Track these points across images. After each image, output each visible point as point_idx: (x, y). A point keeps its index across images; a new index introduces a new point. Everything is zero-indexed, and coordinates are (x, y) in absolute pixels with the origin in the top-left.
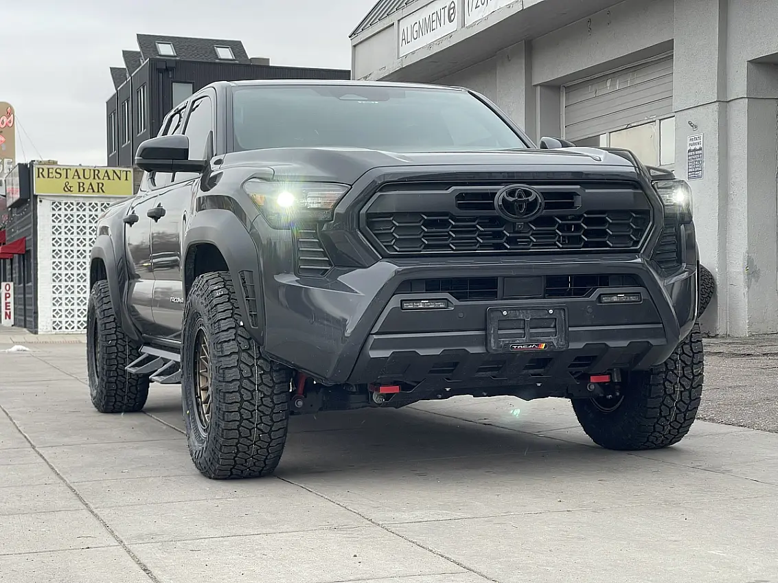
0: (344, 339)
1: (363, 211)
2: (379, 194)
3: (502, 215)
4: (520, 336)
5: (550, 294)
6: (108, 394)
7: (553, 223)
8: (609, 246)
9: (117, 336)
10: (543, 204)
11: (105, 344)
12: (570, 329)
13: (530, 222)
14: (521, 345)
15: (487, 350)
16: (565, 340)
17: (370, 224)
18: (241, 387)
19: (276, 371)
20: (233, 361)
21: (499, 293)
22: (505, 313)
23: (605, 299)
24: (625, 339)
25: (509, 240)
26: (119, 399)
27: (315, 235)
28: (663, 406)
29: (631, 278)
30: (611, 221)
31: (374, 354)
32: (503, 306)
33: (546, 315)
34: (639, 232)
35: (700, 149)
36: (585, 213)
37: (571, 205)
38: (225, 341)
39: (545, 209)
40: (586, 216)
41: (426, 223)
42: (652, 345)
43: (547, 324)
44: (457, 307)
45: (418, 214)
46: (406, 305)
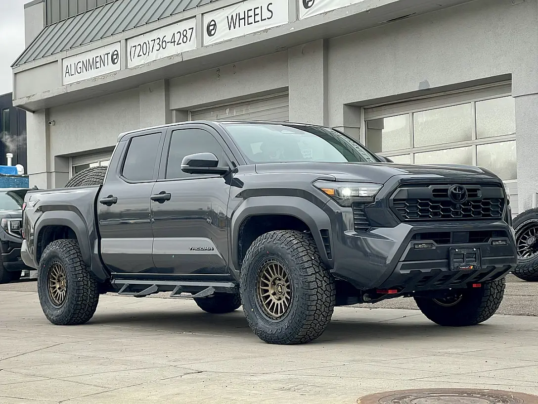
0: (385, 266)
1: (392, 197)
2: (399, 189)
4: (461, 262)
5: (471, 241)
6: (75, 312)
7: (470, 204)
8: (492, 216)
11: (75, 280)
12: (483, 258)
13: (462, 204)
14: (463, 267)
15: (449, 269)
16: (480, 264)
17: (394, 204)
18: (317, 292)
19: (332, 283)
20: (313, 278)
21: (451, 241)
23: (494, 243)
25: (453, 213)
27: (361, 210)
28: (489, 301)
29: (502, 233)
30: (492, 203)
31: (402, 272)
32: (455, 247)
33: (472, 251)
36: (482, 199)
37: (476, 195)
38: (307, 268)
39: (468, 197)
40: (482, 201)
41: (420, 204)
42: (511, 267)
43: (472, 256)
44: (436, 247)
45: (416, 200)
46: (416, 247)
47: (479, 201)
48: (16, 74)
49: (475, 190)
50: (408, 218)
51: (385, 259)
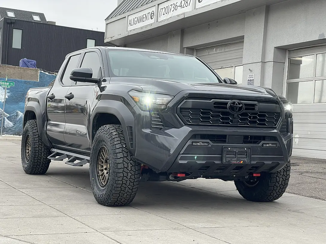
0: (169, 155)
1: (179, 106)
2: (185, 100)
3: (230, 111)
5: (245, 142)
6: (33, 167)
7: (247, 115)
8: (266, 125)
9: (39, 143)
10: (244, 109)
11: (34, 146)
12: (252, 156)
13: (239, 115)
14: (234, 162)
15: (222, 162)
16: (250, 160)
17: (181, 112)
18: (123, 171)
19: (137, 165)
20: (121, 161)
21: (227, 140)
22: (229, 149)
23: (264, 145)
24: (271, 161)
25: (231, 121)
26: (37, 169)
27: (158, 114)
28: (275, 186)
29: (273, 138)
30: (267, 116)
31: (181, 162)
32: (229, 146)
33: (244, 150)
34: (277, 121)
35: (253, 80)
36: (259, 112)
37: (254, 109)
38: (118, 153)
39: (245, 110)
40: (259, 113)
41: (202, 113)
42: (279, 164)
43: (244, 154)
44: (212, 145)
45: (199, 109)
46: (194, 144)
47: (256, 114)
48: (107, 24)
49: (254, 105)
50: (190, 123)
51: (169, 150)
